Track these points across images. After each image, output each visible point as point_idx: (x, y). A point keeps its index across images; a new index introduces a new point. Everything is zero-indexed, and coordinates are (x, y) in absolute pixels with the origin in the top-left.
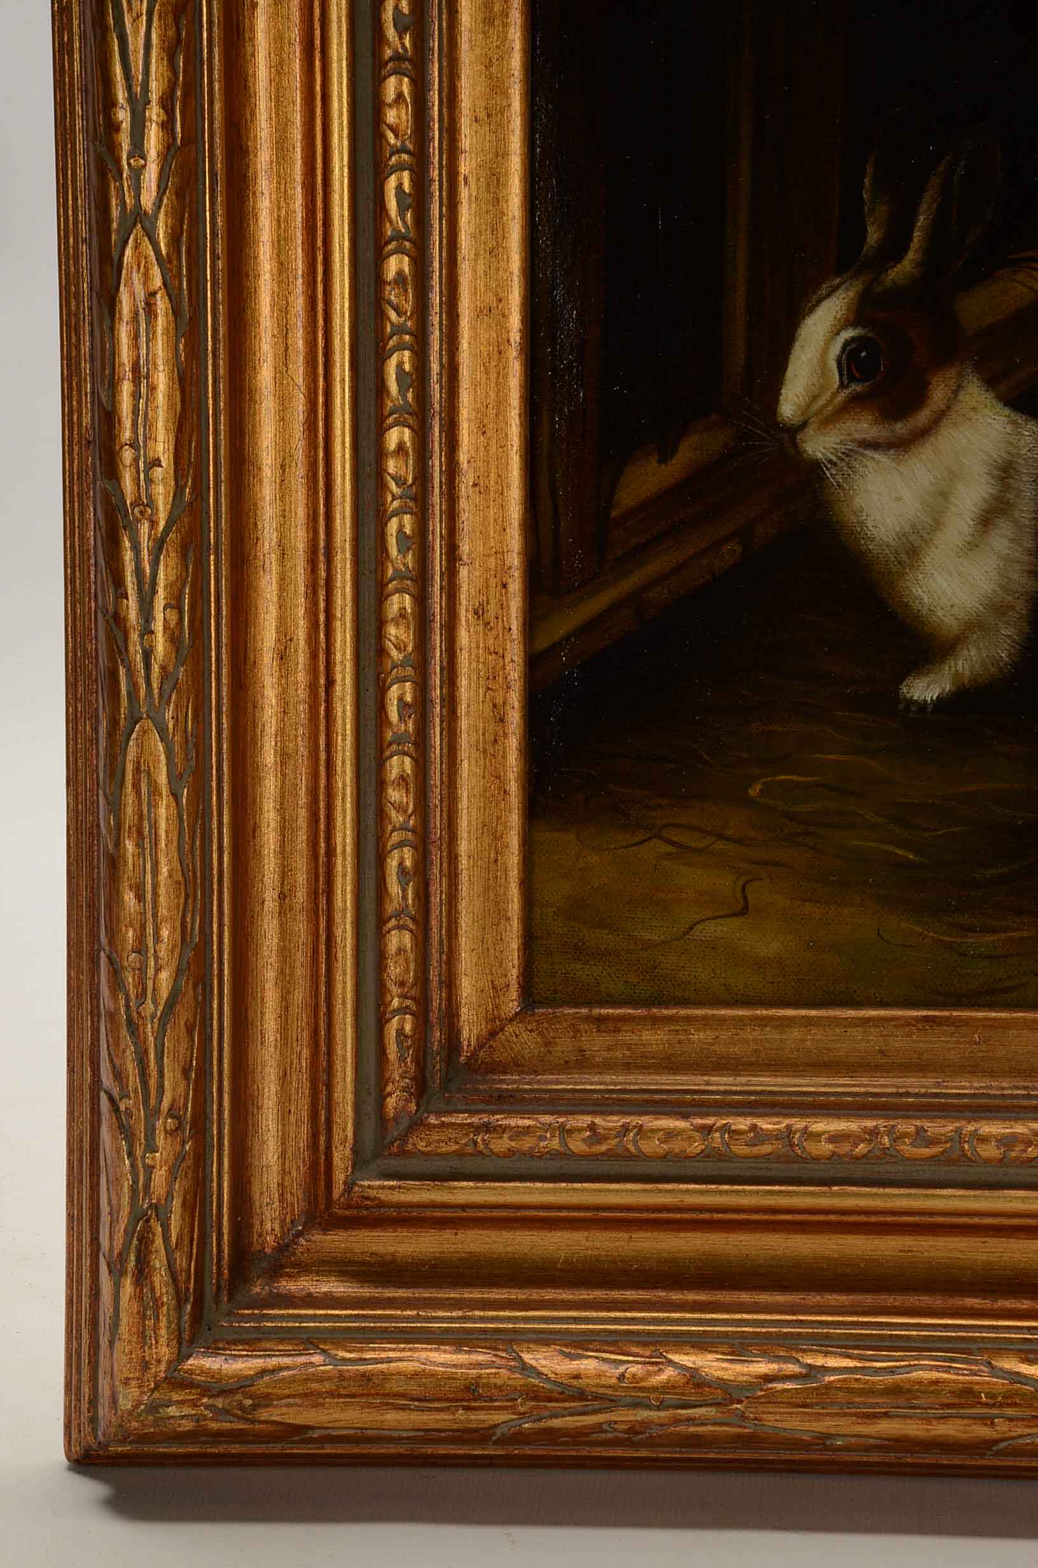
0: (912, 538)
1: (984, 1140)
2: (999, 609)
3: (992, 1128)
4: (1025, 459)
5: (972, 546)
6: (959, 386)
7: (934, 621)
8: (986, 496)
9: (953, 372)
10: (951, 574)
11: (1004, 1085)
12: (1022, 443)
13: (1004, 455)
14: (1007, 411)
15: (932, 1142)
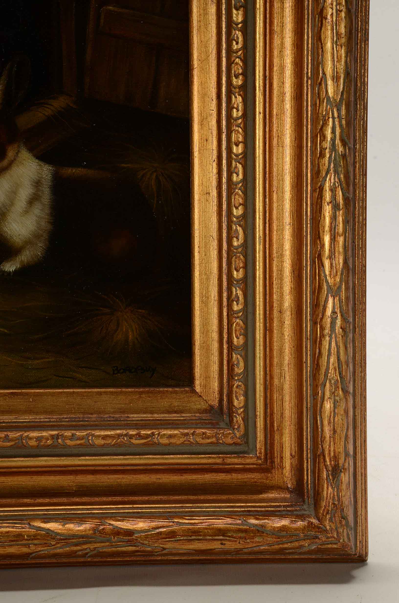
0: (3, 209)
1: (31, 439)
2: (37, 236)
3: (34, 434)
4: (45, 179)
5: (26, 212)
6: (18, 151)
7: (12, 241)
8: (31, 193)
9: (16, 146)
10: (18, 223)
11: (41, 417)
12: (43, 173)
13: (37, 178)
14: (37, 161)
15: (11, 440)
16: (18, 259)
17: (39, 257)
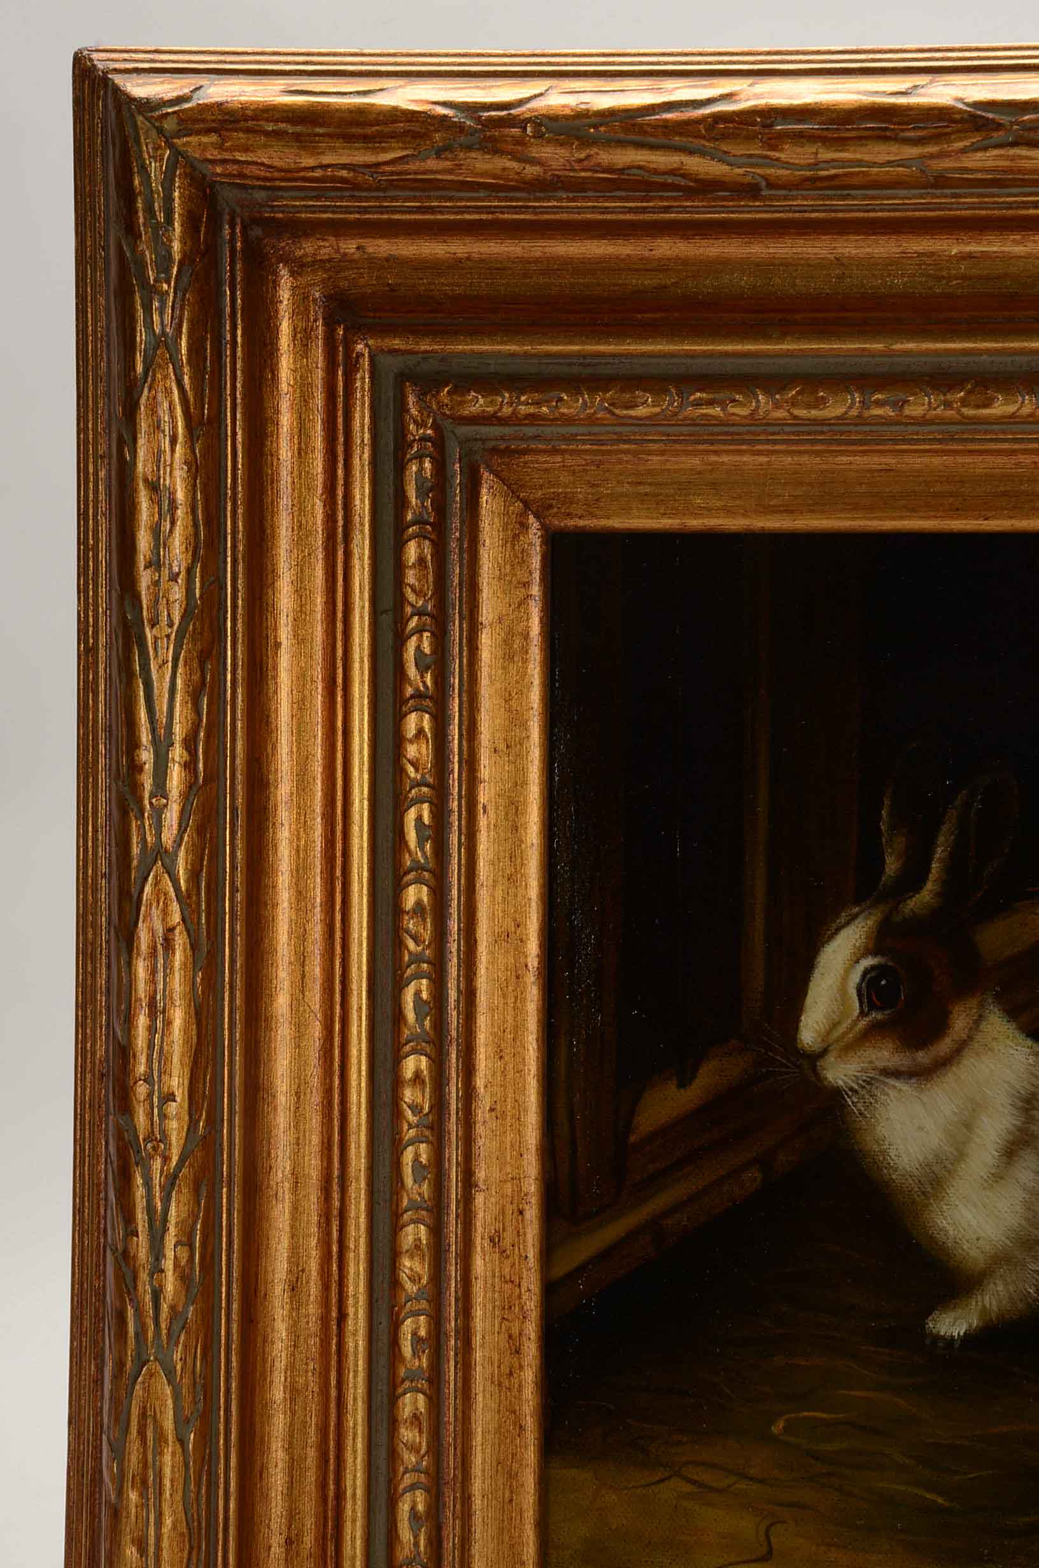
16: (974, 1303)
17: (1030, 1300)
